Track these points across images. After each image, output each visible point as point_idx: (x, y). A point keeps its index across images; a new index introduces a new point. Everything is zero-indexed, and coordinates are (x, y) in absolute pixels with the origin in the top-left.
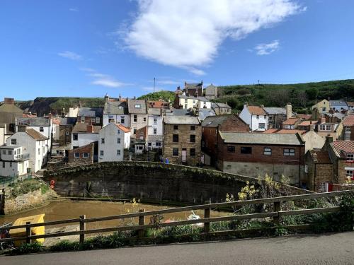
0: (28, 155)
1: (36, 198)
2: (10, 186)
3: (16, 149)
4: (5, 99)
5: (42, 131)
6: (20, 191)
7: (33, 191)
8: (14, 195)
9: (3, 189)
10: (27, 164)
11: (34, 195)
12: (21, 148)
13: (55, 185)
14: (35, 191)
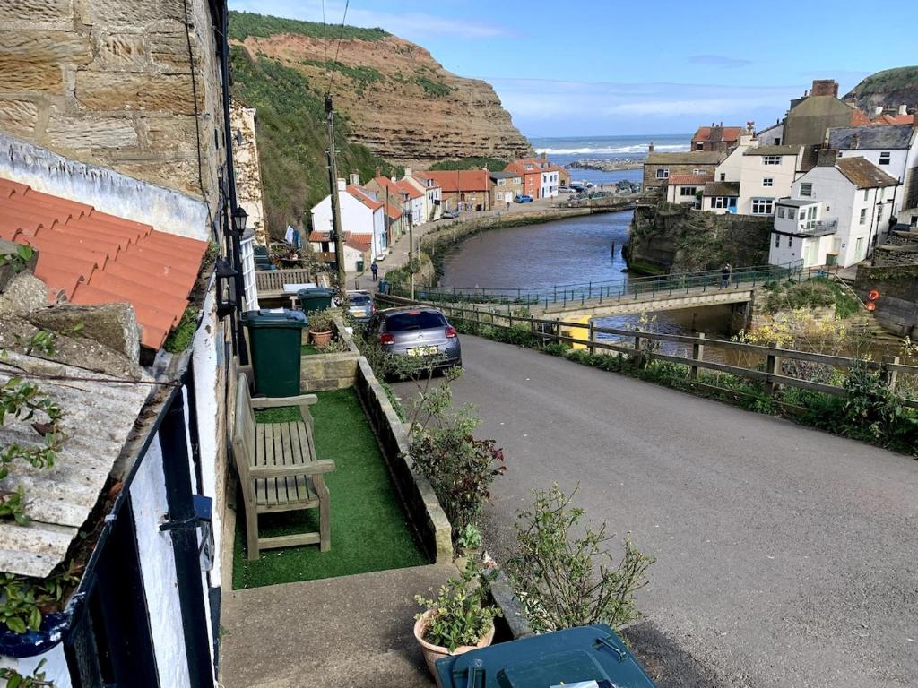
0: (835, 223)
1: (819, 324)
2: (765, 287)
3: (804, 209)
4: (815, 82)
5: (885, 162)
6: (785, 302)
7: (814, 307)
8: (772, 308)
9: (752, 292)
10: (826, 245)
11: (817, 316)
12: (819, 206)
13: (880, 305)
14: (818, 309)
